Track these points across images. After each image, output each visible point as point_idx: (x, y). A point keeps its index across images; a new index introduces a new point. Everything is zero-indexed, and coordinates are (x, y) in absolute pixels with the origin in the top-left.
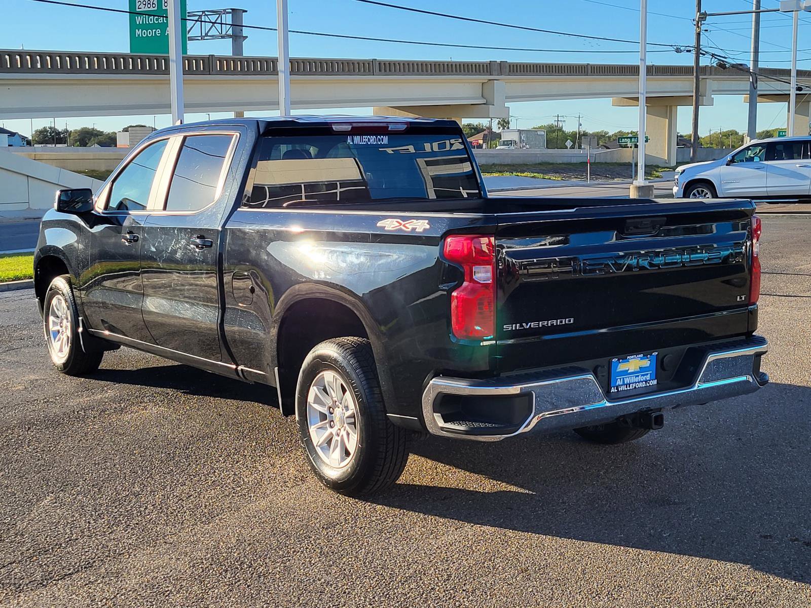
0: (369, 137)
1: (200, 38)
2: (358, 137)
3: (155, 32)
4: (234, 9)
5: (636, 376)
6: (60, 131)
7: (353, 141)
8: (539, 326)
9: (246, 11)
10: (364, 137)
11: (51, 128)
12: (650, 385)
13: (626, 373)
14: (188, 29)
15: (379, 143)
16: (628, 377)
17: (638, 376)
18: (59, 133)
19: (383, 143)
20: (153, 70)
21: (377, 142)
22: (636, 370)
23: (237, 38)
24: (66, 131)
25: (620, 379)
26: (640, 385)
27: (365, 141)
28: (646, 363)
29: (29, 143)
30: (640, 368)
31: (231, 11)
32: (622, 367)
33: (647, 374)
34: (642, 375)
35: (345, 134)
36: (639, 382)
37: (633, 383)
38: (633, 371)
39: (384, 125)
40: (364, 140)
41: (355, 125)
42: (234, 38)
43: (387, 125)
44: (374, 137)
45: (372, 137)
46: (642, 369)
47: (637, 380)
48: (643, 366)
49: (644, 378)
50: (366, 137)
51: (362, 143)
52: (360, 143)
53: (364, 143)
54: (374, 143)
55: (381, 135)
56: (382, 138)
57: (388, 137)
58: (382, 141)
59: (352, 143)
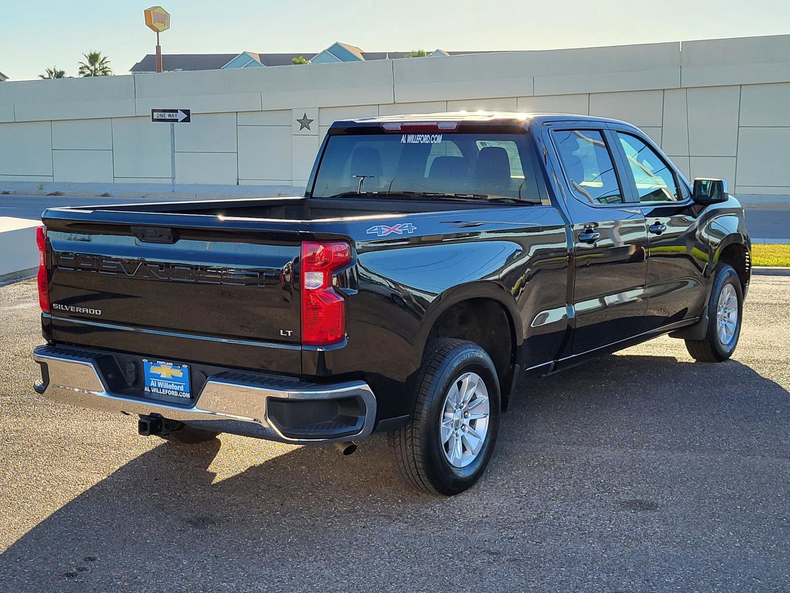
0: (423, 136)
2: (413, 136)
5: (169, 384)
7: (406, 140)
8: (76, 310)
10: (418, 136)
12: (182, 397)
13: (158, 376)
15: (432, 142)
16: (161, 382)
17: (171, 384)
19: (435, 142)
21: (430, 141)
22: (168, 377)
25: (154, 381)
26: (173, 393)
28: (178, 373)
30: (172, 376)
32: (154, 370)
33: (181, 385)
34: (175, 384)
35: (398, 133)
36: (171, 390)
37: (165, 389)
38: (165, 377)
40: (417, 139)
41: (405, 124)
43: (437, 123)
44: (429, 136)
45: (426, 136)
46: (174, 378)
47: (170, 387)
48: (176, 376)
49: (177, 388)
50: (420, 136)
51: (415, 142)
52: (413, 142)
53: (417, 142)
54: (427, 142)
55: (435, 134)
56: (436, 137)
57: (441, 136)
58: (436, 140)
59: (405, 142)
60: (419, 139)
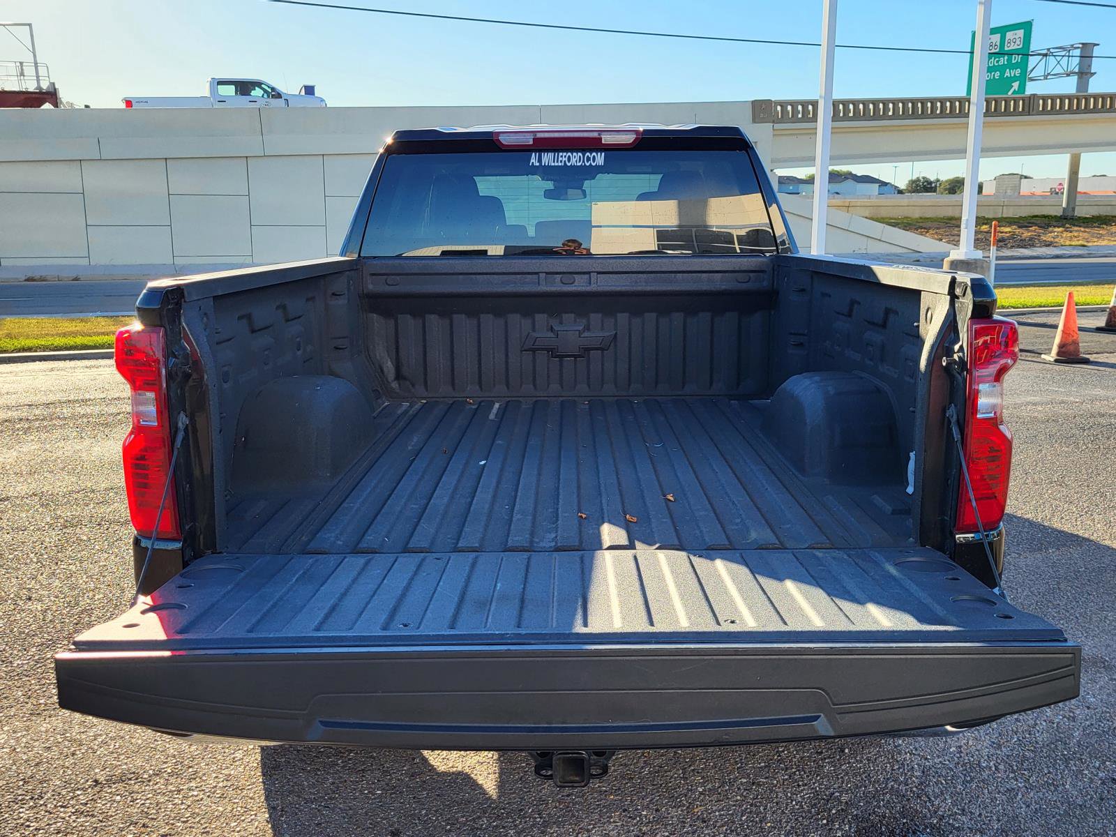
0: (569, 154)
1: (1042, 78)
2: (551, 155)
3: (994, 75)
4: (1086, 44)
6: (932, 180)
7: (540, 161)
9: (1098, 45)
10: (561, 154)
11: (924, 178)
14: (1029, 69)
15: (588, 164)
18: (931, 183)
19: (594, 164)
20: (963, 112)
21: (584, 161)
23: (1084, 74)
24: (938, 180)
27: (561, 161)
29: (900, 192)
31: (1081, 46)
35: (525, 150)
39: (595, 135)
40: (560, 159)
41: (539, 135)
42: (1080, 75)
43: (599, 135)
44: (580, 154)
45: (575, 154)
50: (565, 154)
51: (556, 164)
52: (553, 164)
53: (560, 164)
54: (579, 164)
55: (591, 151)
56: (594, 157)
57: (603, 154)
58: (594, 161)
59: (538, 164)
60: (564, 159)
